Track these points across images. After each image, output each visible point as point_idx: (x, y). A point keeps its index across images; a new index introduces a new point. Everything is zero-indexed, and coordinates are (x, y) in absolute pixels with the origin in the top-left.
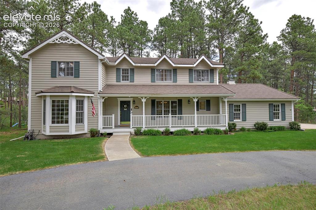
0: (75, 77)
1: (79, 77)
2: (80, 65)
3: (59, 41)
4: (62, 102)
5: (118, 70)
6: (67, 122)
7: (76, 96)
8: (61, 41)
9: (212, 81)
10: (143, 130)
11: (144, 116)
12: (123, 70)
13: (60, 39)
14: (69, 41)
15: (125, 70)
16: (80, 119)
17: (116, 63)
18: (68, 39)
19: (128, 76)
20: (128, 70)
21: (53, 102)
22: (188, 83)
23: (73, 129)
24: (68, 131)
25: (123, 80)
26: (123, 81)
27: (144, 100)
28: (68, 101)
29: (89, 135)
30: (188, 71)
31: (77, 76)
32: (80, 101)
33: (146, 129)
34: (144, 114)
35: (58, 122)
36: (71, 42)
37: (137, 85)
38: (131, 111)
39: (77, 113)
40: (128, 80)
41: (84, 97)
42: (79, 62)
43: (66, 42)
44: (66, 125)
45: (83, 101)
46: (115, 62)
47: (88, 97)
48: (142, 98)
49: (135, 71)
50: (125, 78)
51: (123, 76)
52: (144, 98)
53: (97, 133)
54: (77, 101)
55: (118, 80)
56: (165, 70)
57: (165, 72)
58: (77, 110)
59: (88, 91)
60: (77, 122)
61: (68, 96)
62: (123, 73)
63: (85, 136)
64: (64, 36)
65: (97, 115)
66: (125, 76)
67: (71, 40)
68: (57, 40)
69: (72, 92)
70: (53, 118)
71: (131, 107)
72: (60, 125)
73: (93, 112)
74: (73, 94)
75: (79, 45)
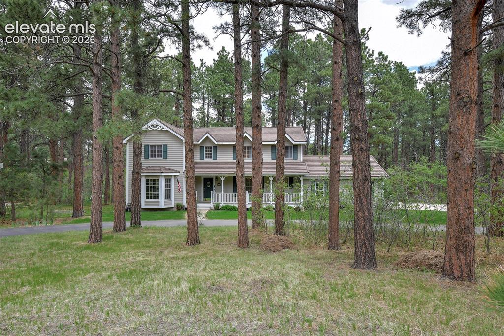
0: (164, 158)
1: (167, 158)
2: (168, 148)
3: (151, 128)
4: (154, 180)
5: (201, 148)
6: (158, 197)
7: (165, 176)
8: (153, 128)
9: (296, 158)
10: (221, 206)
11: (223, 193)
12: (206, 148)
13: (151, 126)
14: (159, 128)
15: (208, 147)
16: (168, 196)
17: (199, 143)
18: (158, 126)
19: (211, 154)
20: (211, 148)
21: (147, 180)
22: (271, 160)
23: (162, 203)
24: (159, 205)
25: (206, 157)
26: (206, 159)
27: (223, 179)
28: (159, 180)
29: (175, 209)
30: (270, 148)
31: (165, 157)
32: (168, 179)
33: (224, 205)
34: (223, 191)
35: (151, 198)
36: (161, 129)
37: (220, 163)
38: (214, 188)
39: (165, 190)
40: (211, 157)
41: (171, 176)
42: (167, 145)
43: (157, 128)
44: (157, 200)
45: (170, 180)
46: (199, 141)
47: (175, 176)
48: (221, 176)
49: (217, 149)
50: (208, 156)
51: (206, 154)
52: (223, 177)
53: (182, 208)
54: (166, 180)
55: (202, 158)
56: (248, 147)
57: (248, 149)
58: (166, 188)
59: (174, 171)
60: (165, 198)
61: (159, 176)
62: (206, 151)
63: (171, 210)
64: (155, 123)
65: (182, 192)
66: (209, 154)
67: (161, 127)
68: (149, 127)
69: (162, 173)
70: (147, 194)
71: (214, 184)
72: (152, 200)
73: (179, 190)
74: (163, 174)
75: (167, 130)
